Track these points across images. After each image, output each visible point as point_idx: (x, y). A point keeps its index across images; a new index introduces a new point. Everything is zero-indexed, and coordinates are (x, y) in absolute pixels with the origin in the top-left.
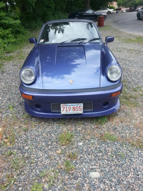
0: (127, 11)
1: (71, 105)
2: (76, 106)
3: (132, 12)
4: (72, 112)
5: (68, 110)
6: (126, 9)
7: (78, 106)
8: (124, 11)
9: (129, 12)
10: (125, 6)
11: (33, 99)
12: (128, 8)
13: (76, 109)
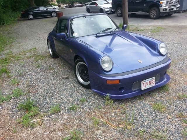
0: (67, 7)
1: (148, 81)
2: (151, 80)
3: (71, 8)
4: (148, 86)
5: (146, 85)
6: (65, 5)
7: (153, 80)
8: (64, 8)
9: (69, 8)
10: (64, 3)
11: (120, 82)
12: (67, 5)
13: (151, 83)
